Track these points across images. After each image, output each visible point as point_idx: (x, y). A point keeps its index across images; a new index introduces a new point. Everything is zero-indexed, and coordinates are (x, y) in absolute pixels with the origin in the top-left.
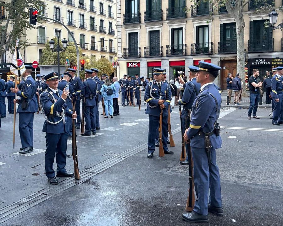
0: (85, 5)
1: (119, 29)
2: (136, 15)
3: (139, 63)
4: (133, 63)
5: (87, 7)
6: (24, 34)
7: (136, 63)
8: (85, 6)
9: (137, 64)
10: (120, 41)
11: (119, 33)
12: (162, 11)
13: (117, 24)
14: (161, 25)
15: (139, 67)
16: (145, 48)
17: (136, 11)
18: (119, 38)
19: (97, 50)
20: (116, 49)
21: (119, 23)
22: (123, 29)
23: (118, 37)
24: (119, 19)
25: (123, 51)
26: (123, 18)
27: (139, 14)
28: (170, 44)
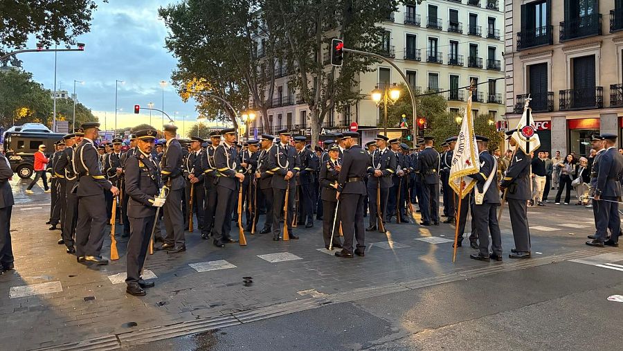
0: (460, 25)
1: (510, 61)
2: (544, 32)
3: (550, 122)
4: (537, 123)
5: (463, 29)
6: (356, 82)
7: (543, 122)
8: (459, 28)
9: (545, 125)
10: (510, 81)
11: (509, 68)
12: (601, 16)
13: (505, 51)
14: (598, 45)
15: (549, 131)
16: (562, 92)
17: (544, 24)
18: (509, 77)
19: (481, 101)
20: (503, 96)
21: (510, 49)
22: (517, 59)
23: (507, 74)
24: (510, 42)
25: (516, 101)
26: (516, 38)
27: (550, 27)
28: (621, 82)
